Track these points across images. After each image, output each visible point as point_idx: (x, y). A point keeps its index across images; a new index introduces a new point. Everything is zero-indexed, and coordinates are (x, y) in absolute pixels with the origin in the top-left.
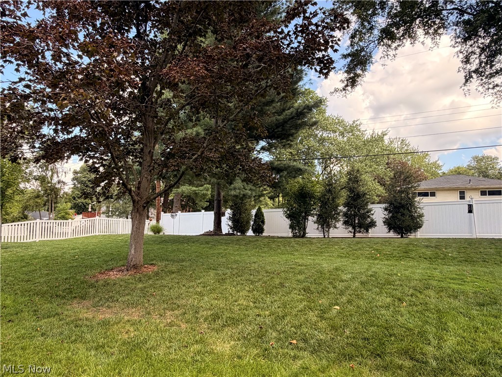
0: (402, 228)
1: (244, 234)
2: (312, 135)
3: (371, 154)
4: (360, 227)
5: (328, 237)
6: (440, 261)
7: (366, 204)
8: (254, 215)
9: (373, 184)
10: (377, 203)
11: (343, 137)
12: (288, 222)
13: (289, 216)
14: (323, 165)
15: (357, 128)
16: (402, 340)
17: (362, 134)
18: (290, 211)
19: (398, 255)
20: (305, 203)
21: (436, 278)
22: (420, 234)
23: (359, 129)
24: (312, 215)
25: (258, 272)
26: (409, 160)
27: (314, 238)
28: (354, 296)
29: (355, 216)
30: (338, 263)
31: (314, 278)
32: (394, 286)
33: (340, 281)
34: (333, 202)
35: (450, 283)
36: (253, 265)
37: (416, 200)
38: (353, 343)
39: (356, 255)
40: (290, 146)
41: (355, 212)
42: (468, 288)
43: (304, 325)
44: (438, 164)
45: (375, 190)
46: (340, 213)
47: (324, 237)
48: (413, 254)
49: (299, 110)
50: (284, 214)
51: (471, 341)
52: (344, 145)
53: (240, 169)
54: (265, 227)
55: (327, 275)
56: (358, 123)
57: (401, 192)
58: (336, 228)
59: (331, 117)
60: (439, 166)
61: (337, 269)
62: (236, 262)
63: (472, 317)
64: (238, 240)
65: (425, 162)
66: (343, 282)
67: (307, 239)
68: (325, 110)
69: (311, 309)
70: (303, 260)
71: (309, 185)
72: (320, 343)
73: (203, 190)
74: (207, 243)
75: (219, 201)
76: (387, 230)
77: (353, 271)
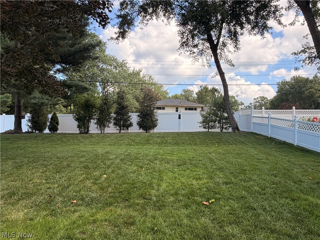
0: (147, 127)
1: (42, 131)
2: (96, 65)
3: (132, 83)
4: (124, 126)
5: (104, 133)
6: (164, 144)
7: (128, 113)
8: (50, 118)
9: (133, 101)
10: (135, 112)
11: (116, 69)
12: (76, 123)
13: (77, 120)
14: (103, 86)
15: (125, 65)
16: (140, 189)
17: (128, 69)
18: (78, 116)
19: (143, 142)
20: (89, 111)
21: (161, 154)
22: (156, 130)
23: (126, 66)
24: (94, 119)
25: (51, 158)
26: (153, 88)
27: (95, 134)
28: (116, 168)
29: (121, 120)
30: (108, 149)
31: (91, 159)
32: (139, 160)
33: (108, 160)
34: (108, 111)
35: (167, 156)
36: (47, 154)
37: (154, 111)
38: (113, 196)
39: (120, 144)
40: (79, 71)
41: (121, 117)
42: (175, 158)
43: (83, 189)
44: (167, 92)
45: (134, 104)
46: (111, 118)
47: (101, 133)
48: (151, 142)
49: (85, 46)
50: (73, 118)
51: (173, 184)
52: (116, 75)
53: (37, 83)
54: (59, 127)
55: (101, 157)
56: (126, 62)
57: (147, 106)
58: (109, 127)
59: (109, 55)
60: (168, 93)
61: (107, 153)
62: (33, 152)
63: (174, 172)
64: (36, 137)
65: (161, 90)
66: (110, 160)
67: (89, 135)
68: (105, 50)
69: (88, 179)
70: (86, 148)
71: (92, 99)
72: (92, 199)
73: (3, 98)
74: (8, 139)
75: (19, 107)
76: (139, 128)
77: (117, 153)
